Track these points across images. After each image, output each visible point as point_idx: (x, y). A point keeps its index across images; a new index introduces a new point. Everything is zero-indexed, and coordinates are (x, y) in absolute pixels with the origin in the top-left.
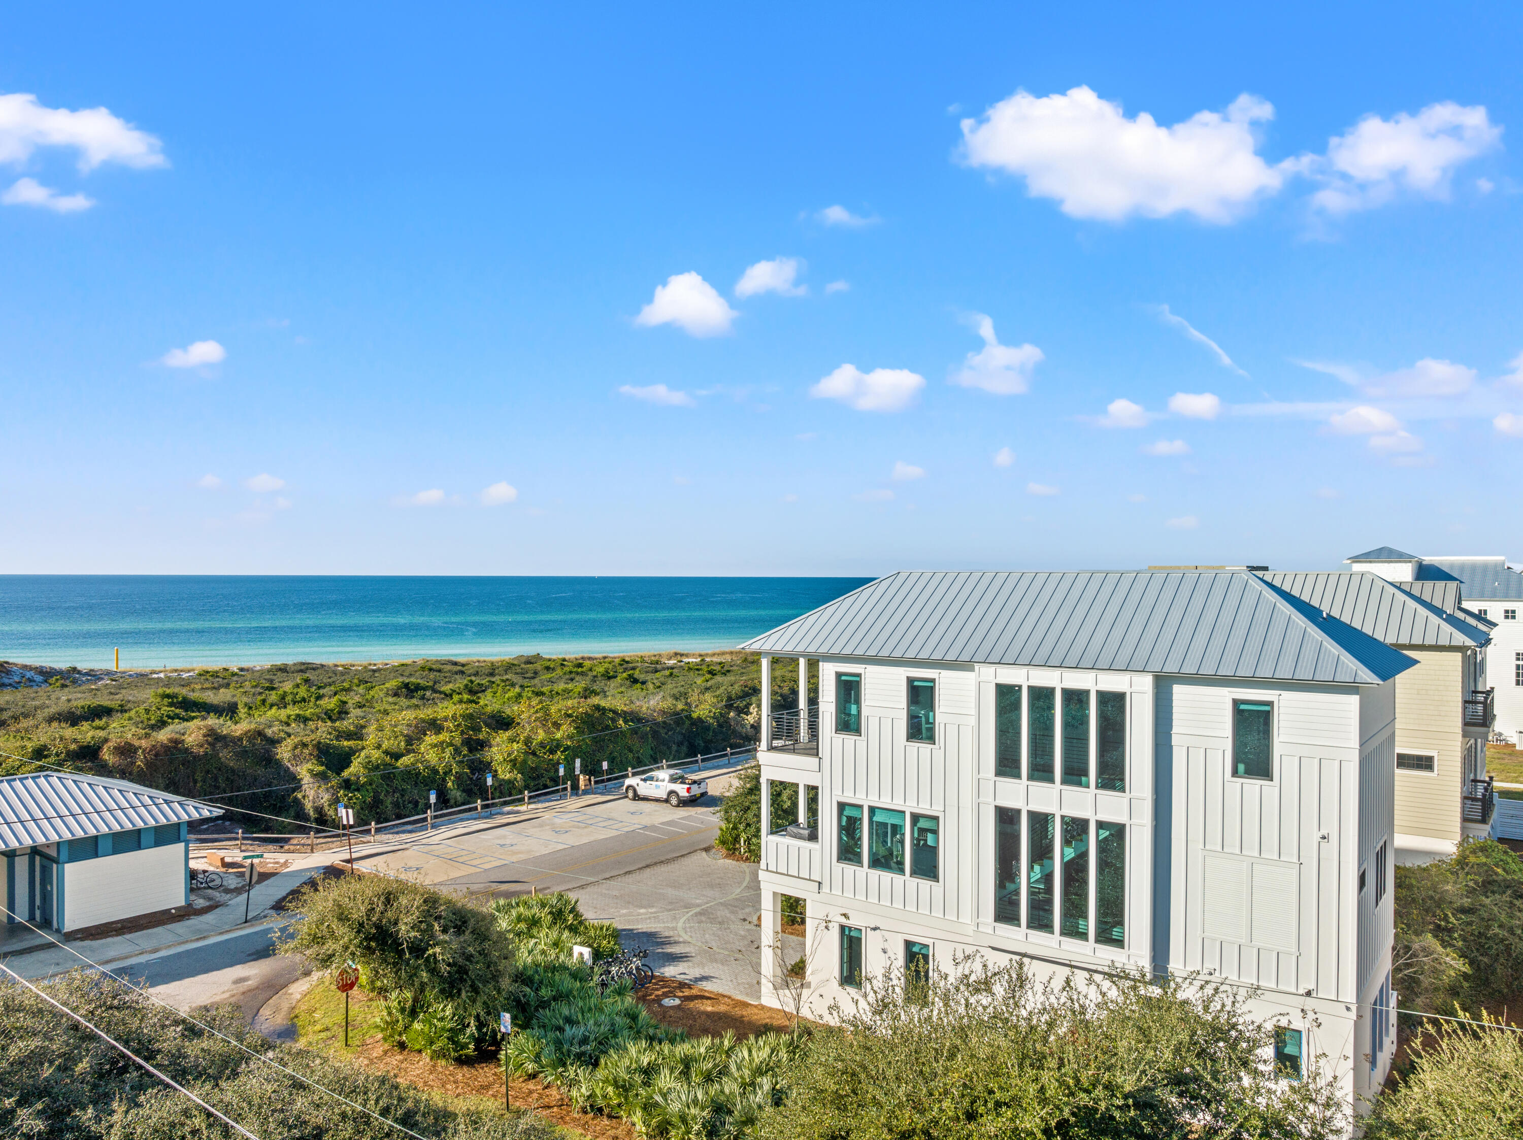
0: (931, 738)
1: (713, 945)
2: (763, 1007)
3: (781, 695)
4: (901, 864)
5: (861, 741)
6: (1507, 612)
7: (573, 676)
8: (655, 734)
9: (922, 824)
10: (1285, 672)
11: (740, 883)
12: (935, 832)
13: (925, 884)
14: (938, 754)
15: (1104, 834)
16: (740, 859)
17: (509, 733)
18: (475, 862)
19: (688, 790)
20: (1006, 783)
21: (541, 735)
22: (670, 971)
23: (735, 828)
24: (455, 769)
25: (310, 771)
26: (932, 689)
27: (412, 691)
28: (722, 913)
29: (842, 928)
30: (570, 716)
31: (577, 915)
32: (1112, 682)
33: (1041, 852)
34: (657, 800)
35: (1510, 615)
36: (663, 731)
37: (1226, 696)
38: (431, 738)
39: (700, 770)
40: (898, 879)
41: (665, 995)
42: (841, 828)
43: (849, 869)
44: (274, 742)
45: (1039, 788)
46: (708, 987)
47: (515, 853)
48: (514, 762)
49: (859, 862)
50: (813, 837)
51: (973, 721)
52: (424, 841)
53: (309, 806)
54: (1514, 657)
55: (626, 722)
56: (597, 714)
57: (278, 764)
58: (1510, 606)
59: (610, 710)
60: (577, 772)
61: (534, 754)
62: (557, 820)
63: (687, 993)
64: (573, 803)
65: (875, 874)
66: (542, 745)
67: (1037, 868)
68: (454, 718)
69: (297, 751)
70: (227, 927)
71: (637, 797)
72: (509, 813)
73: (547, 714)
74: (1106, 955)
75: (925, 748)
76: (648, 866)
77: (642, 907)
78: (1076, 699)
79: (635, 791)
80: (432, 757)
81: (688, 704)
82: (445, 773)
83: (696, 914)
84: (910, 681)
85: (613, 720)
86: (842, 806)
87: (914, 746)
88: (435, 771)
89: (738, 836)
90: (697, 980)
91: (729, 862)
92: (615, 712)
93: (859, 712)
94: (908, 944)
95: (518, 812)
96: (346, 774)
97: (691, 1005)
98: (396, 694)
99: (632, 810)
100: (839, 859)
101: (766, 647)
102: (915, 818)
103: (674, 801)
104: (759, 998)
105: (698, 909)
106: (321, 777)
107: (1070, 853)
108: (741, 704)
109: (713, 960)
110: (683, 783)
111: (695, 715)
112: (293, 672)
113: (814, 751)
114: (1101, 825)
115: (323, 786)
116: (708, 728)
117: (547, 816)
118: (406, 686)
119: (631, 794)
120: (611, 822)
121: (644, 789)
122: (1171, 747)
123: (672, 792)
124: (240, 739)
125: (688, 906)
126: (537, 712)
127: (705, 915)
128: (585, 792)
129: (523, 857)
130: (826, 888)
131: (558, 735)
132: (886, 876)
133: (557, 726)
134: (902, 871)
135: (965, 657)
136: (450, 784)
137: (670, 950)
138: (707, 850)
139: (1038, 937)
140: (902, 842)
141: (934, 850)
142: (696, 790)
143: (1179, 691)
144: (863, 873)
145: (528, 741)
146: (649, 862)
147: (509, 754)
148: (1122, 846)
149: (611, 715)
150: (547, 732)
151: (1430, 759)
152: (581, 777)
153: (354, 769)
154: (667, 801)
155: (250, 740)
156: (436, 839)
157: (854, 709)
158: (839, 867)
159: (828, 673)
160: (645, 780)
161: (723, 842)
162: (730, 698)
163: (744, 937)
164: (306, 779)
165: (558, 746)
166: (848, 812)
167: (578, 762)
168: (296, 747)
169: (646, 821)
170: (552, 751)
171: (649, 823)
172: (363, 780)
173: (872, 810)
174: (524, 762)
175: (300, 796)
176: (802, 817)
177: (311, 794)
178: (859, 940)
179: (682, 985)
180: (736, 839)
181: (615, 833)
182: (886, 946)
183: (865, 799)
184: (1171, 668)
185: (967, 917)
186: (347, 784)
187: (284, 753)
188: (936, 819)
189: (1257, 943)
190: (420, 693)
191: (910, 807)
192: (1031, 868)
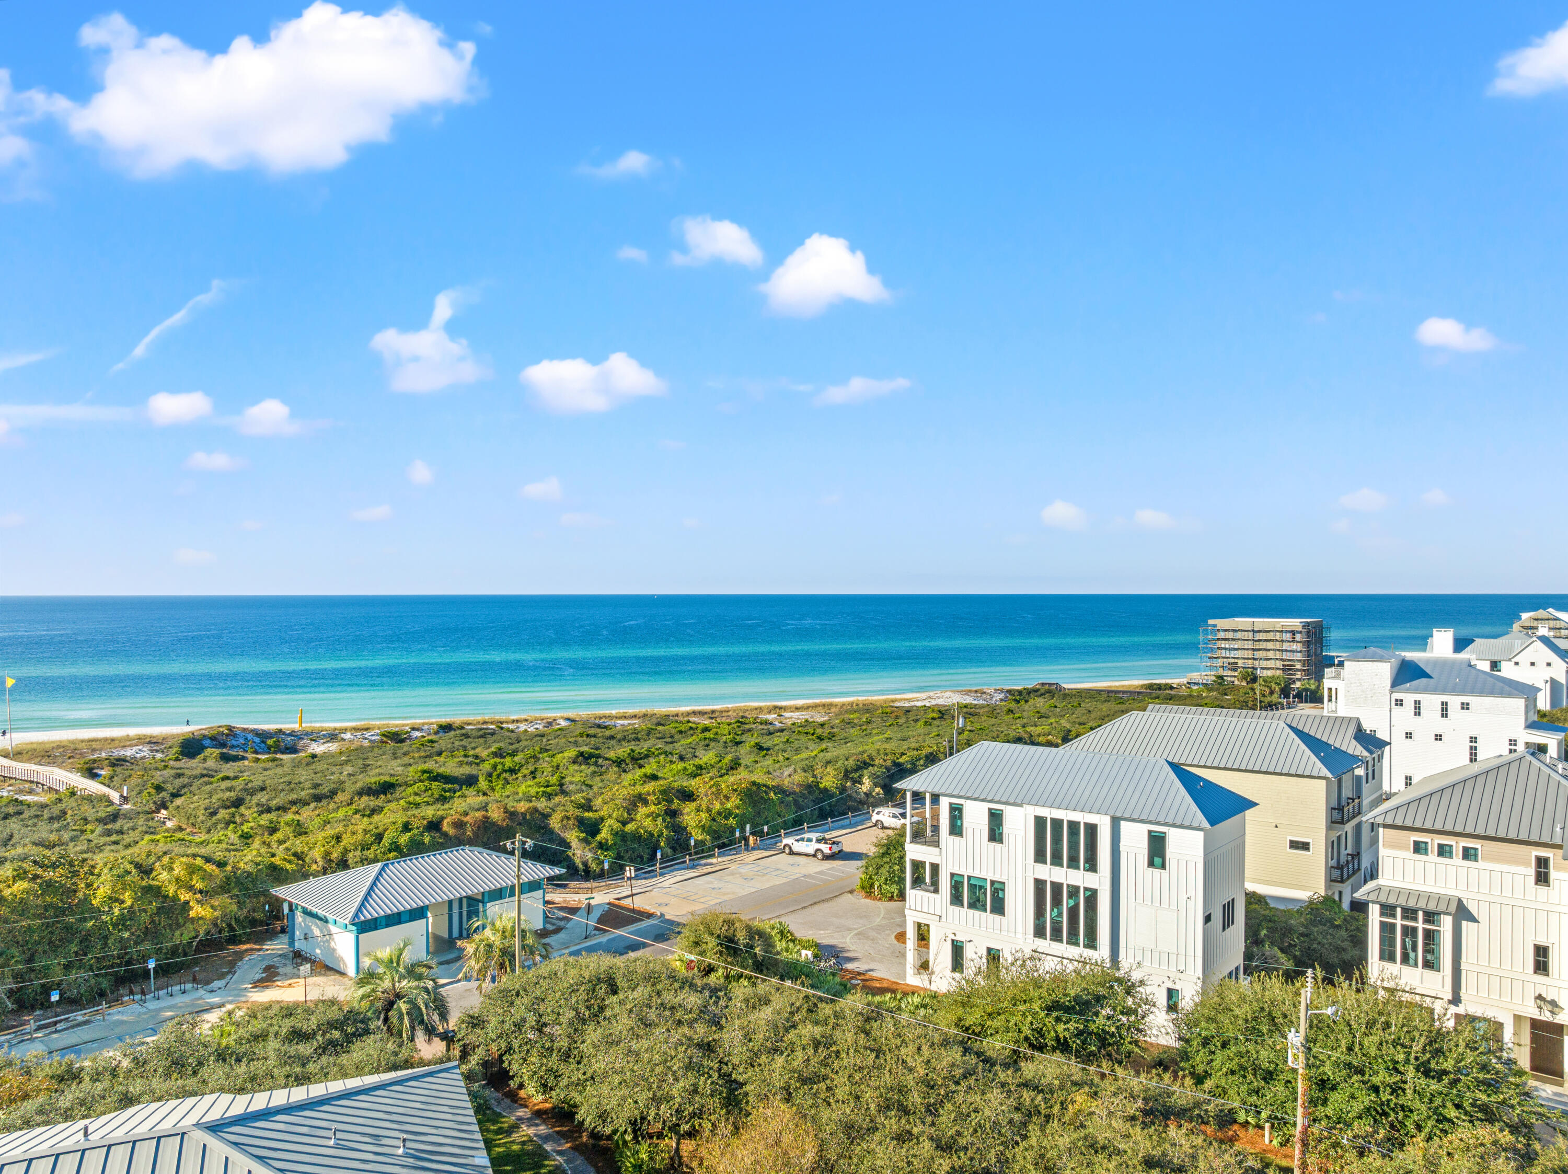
0: (1001, 841)
1: (871, 952)
2: (908, 985)
3: (886, 768)
4: (984, 905)
5: (963, 840)
6: (1463, 704)
7: (707, 742)
8: (796, 802)
9: (996, 886)
10: (1169, 820)
11: (879, 915)
12: (1003, 890)
13: (998, 918)
14: (1005, 849)
15: (1088, 893)
16: (875, 899)
17: (694, 804)
18: (703, 900)
19: (830, 848)
20: (1039, 866)
21: (717, 806)
22: (850, 966)
23: (871, 878)
24: (665, 832)
25: (578, 837)
26: (1002, 815)
27: (587, 759)
28: (872, 934)
29: (953, 941)
30: (736, 790)
31: (792, 935)
32: (1092, 819)
33: (1057, 902)
34: (806, 855)
35: (1465, 706)
36: (800, 800)
37: (1145, 828)
38: (642, 810)
39: (830, 830)
40: (983, 914)
41: (852, 978)
42: (952, 887)
43: (957, 909)
44: (546, 816)
45: (1056, 869)
46: (874, 974)
47: (725, 894)
48: (703, 827)
49: (962, 906)
50: (936, 891)
51: (1023, 833)
52: (659, 885)
53: (578, 861)
54: (1468, 740)
55: (775, 794)
56: (754, 788)
57: (551, 832)
58: (1466, 699)
59: (764, 785)
60: (748, 834)
61: (714, 820)
62: (741, 870)
63: (863, 977)
64: (749, 857)
65: (971, 912)
66: (719, 813)
67: (1055, 910)
68: (654, 792)
69: (565, 822)
70: (577, 941)
71: (792, 853)
72: (706, 865)
73: (719, 789)
74: (1088, 953)
75: (997, 846)
76: (815, 903)
77: (821, 930)
78: (1073, 826)
79: (790, 848)
80: (648, 823)
81: (815, 776)
82: (659, 836)
83: (856, 934)
84: (990, 810)
85: (766, 793)
86: (952, 875)
87: (992, 844)
88: (651, 835)
89: (873, 883)
90: (867, 971)
91: (868, 901)
92: (767, 787)
93: (962, 824)
94: (989, 950)
95: (711, 864)
96: (598, 838)
97: (868, 983)
98: (574, 762)
99: (791, 862)
100: (951, 904)
101: (910, 787)
102: (993, 882)
103: (820, 856)
104: (905, 980)
105: (856, 932)
106: (585, 841)
107: (1072, 903)
108: (856, 775)
109: (873, 959)
110: (826, 843)
111: (822, 786)
112: (474, 738)
113: (936, 844)
114: (1086, 889)
115: (587, 848)
116: (832, 796)
117: (733, 867)
118: (582, 754)
119: (787, 850)
120: (779, 872)
121: (798, 847)
122: (1120, 852)
123: (818, 850)
124: (524, 814)
125: (849, 929)
126: (710, 788)
127: (861, 935)
128: (753, 849)
129: (732, 897)
130: (943, 919)
131: (729, 805)
132: (977, 913)
133: (727, 798)
134: (985, 910)
135: (1018, 801)
136: (662, 844)
137: (846, 955)
138: (851, 892)
139: (1055, 945)
140: (985, 894)
141: (1003, 900)
142: (836, 849)
143: (1123, 824)
144: (964, 912)
145: (709, 810)
146: (815, 900)
147: (700, 822)
148: (1096, 899)
149: (764, 789)
150: (722, 804)
151: (1308, 844)
152: (751, 838)
153: (604, 834)
154: (814, 856)
155: (531, 814)
156: (666, 884)
157: (959, 823)
158: (951, 908)
159: (944, 803)
160: (797, 841)
161: (863, 888)
162: (846, 771)
163: (888, 948)
164: (575, 844)
165: (730, 814)
166: (956, 878)
167: (748, 826)
168: (562, 821)
169: (804, 871)
170: (726, 818)
171: (807, 873)
172: (610, 842)
173: (969, 878)
174: (710, 827)
175: (570, 854)
176: (928, 879)
177: (579, 852)
178: (962, 947)
179: (859, 974)
180: (872, 886)
181: (784, 880)
182: (976, 950)
183: (966, 871)
184: (1118, 814)
185: (1019, 935)
186: (602, 846)
187: (555, 823)
188: (1004, 883)
189: (1159, 948)
190: (593, 760)
191: (990, 876)
192: (1052, 910)
